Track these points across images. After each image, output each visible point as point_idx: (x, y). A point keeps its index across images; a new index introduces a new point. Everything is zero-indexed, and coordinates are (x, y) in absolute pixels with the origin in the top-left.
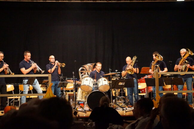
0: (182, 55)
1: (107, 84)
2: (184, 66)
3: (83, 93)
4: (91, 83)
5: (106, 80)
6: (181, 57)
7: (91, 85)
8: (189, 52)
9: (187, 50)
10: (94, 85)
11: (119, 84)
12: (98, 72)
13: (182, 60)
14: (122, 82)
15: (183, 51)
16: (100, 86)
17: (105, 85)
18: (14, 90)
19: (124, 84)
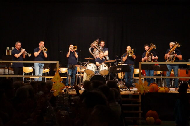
0: (171, 47)
1: (107, 69)
2: (172, 56)
3: (87, 75)
4: (93, 68)
5: (105, 66)
6: (170, 48)
7: (94, 70)
8: (176, 44)
9: (175, 43)
10: (96, 70)
11: (117, 69)
13: (171, 51)
14: (119, 68)
15: (172, 44)
16: (101, 71)
17: (105, 70)
18: (33, 72)
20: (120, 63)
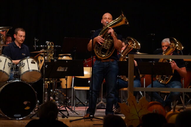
4: (7, 66)
5: (34, 63)
11: (58, 70)
12: (18, 45)
14: (62, 66)
19: (66, 70)
20: (62, 56)
